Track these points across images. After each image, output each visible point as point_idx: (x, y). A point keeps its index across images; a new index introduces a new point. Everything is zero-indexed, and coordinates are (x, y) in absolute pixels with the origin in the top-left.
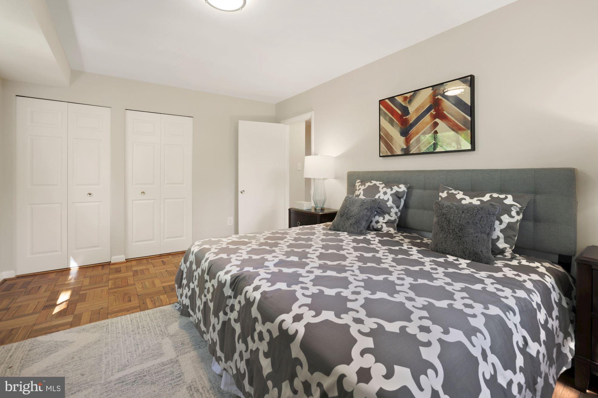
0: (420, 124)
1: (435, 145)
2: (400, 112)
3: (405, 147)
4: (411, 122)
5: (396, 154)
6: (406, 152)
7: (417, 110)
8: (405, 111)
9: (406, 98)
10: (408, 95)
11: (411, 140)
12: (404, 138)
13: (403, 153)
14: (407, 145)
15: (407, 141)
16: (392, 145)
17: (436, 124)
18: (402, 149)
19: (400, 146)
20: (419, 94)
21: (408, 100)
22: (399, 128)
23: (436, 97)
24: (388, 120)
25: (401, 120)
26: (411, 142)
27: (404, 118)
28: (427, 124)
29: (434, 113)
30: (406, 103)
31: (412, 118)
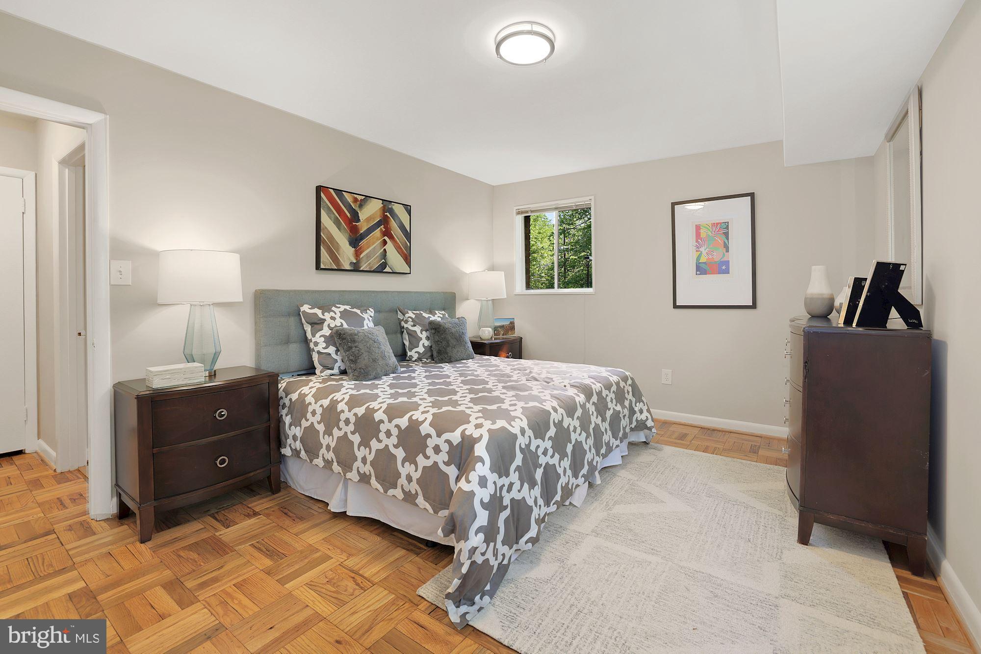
0: (370, 237)
1: (384, 265)
2: (349, 215)
3: (355, 261)
4: (361, 232)
5: (343, 268)
6: (356, 268)
7: (368, 220)
8: (355, 217)
9: (356, 200)
10: (360, 198)
11: (361, 253)
12: (354, 249)
13: (352, 268)
14: (357, 259)
15: (357, 254)
16: (339, 255)
17: (385, 243)
18: (351, 263)
19: (349, 259)
20: (370, 202)
21: (358, 203)
22: (347, 235)
23: (386, 214)
24: (333, 219)
25: (351, 225)
26: (361, 256)
27: (354, 224)
28: (378, 239)
29: (384, 230)
30: (355, 206)
31: (363, 227)
